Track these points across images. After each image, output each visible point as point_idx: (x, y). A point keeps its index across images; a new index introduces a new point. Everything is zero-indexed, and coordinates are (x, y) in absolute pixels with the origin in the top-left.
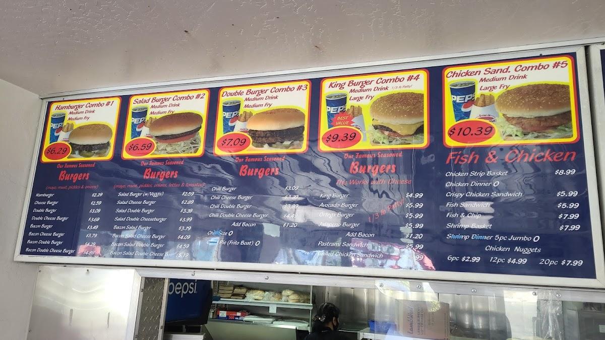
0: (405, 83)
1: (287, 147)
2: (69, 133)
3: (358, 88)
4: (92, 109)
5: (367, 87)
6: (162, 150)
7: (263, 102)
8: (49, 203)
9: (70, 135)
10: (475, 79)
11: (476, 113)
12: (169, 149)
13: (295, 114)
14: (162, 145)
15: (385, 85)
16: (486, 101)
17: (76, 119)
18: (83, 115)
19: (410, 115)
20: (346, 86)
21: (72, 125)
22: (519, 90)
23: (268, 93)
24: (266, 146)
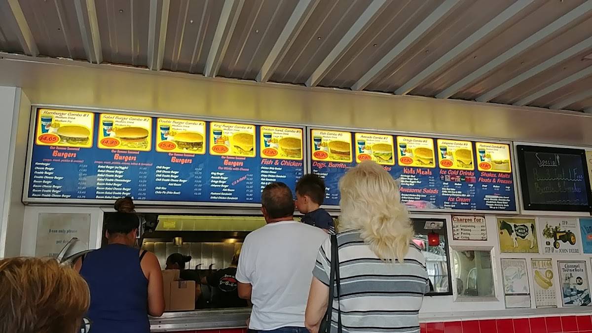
0: (246, 129)
1: (196, 150)
2: (57, 129)
3: (227, 128)
4: (73, 117)
5: (231, 128)
6: (125, 145)
7: (182, 128)
8: (46, 168)
9: (58, 130)
10: (272, 132)
11: (272, 145)
12: (129, 145)
13: (199, 136)
14: (125, 143)
15: (238, 129)
16: (276, 141)
17: (61, 121)
18: (67, 120)
19: (248, 143)
20: (222, 127)
21: (59, 125)
22: (286, 139)
23: (184, 124)
24: (185, 149)
